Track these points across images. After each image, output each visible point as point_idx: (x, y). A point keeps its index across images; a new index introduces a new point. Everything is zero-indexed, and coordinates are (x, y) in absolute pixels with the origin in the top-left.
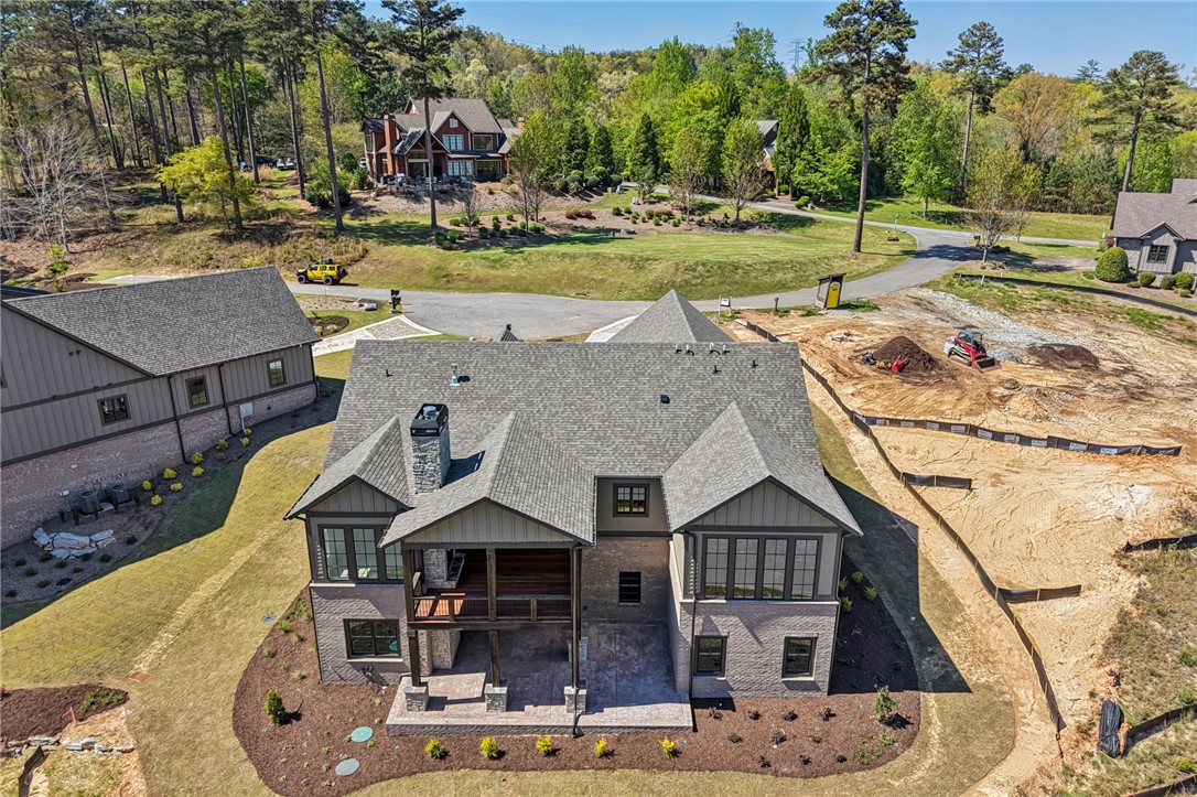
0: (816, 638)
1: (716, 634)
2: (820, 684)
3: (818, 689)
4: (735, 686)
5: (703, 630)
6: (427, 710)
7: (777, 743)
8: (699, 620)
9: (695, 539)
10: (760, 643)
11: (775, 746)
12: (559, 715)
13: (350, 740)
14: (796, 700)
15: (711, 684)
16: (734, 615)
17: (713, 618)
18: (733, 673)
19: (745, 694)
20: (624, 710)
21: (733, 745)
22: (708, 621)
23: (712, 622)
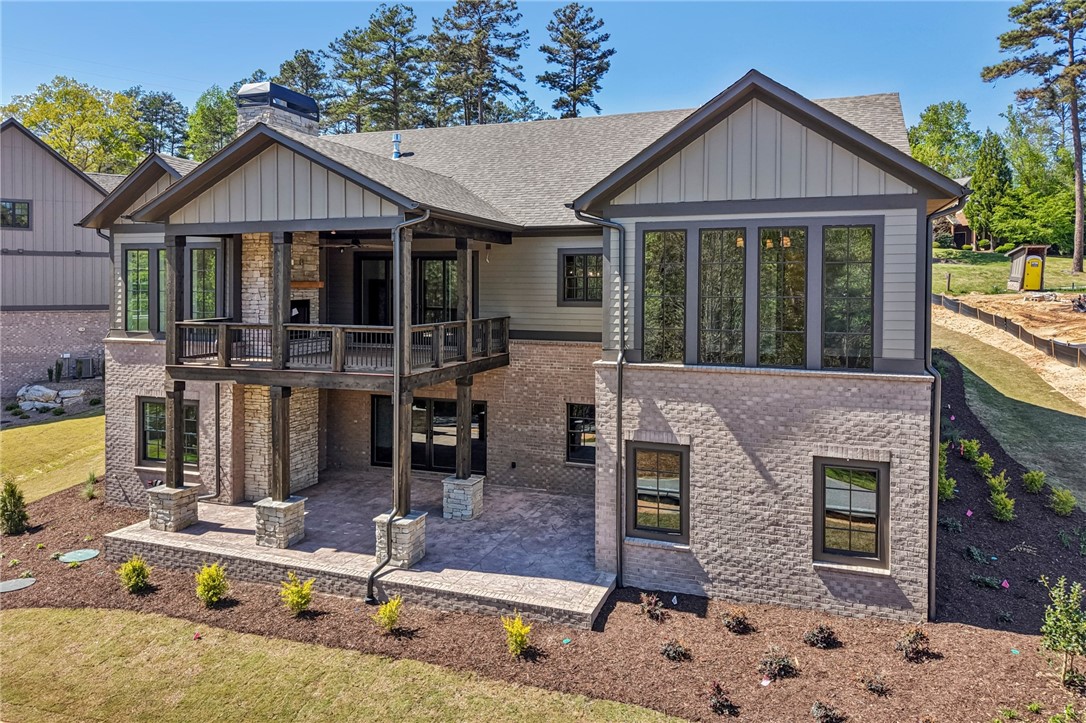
0: (888, 465)
1: (665, 439)
2: (906, 588)
3: (907, 605)
4: (711, 570)
5: (642, 429)
6: (177, 530)
7: (773, 677)
8: (632, 407)
9: (622, 232)
10: (761, 468)
11: (765, 683)
12: (359, 565)
13: (57, 558)
14: (849, 618)
15: (660, 558)
16: (704, 401)
17: (660, 404)
18: (706, 540)
19: (733, 590)
20: (480, 576)
21: (666, 662)
22: (649, 410)
23: (656, 412)
